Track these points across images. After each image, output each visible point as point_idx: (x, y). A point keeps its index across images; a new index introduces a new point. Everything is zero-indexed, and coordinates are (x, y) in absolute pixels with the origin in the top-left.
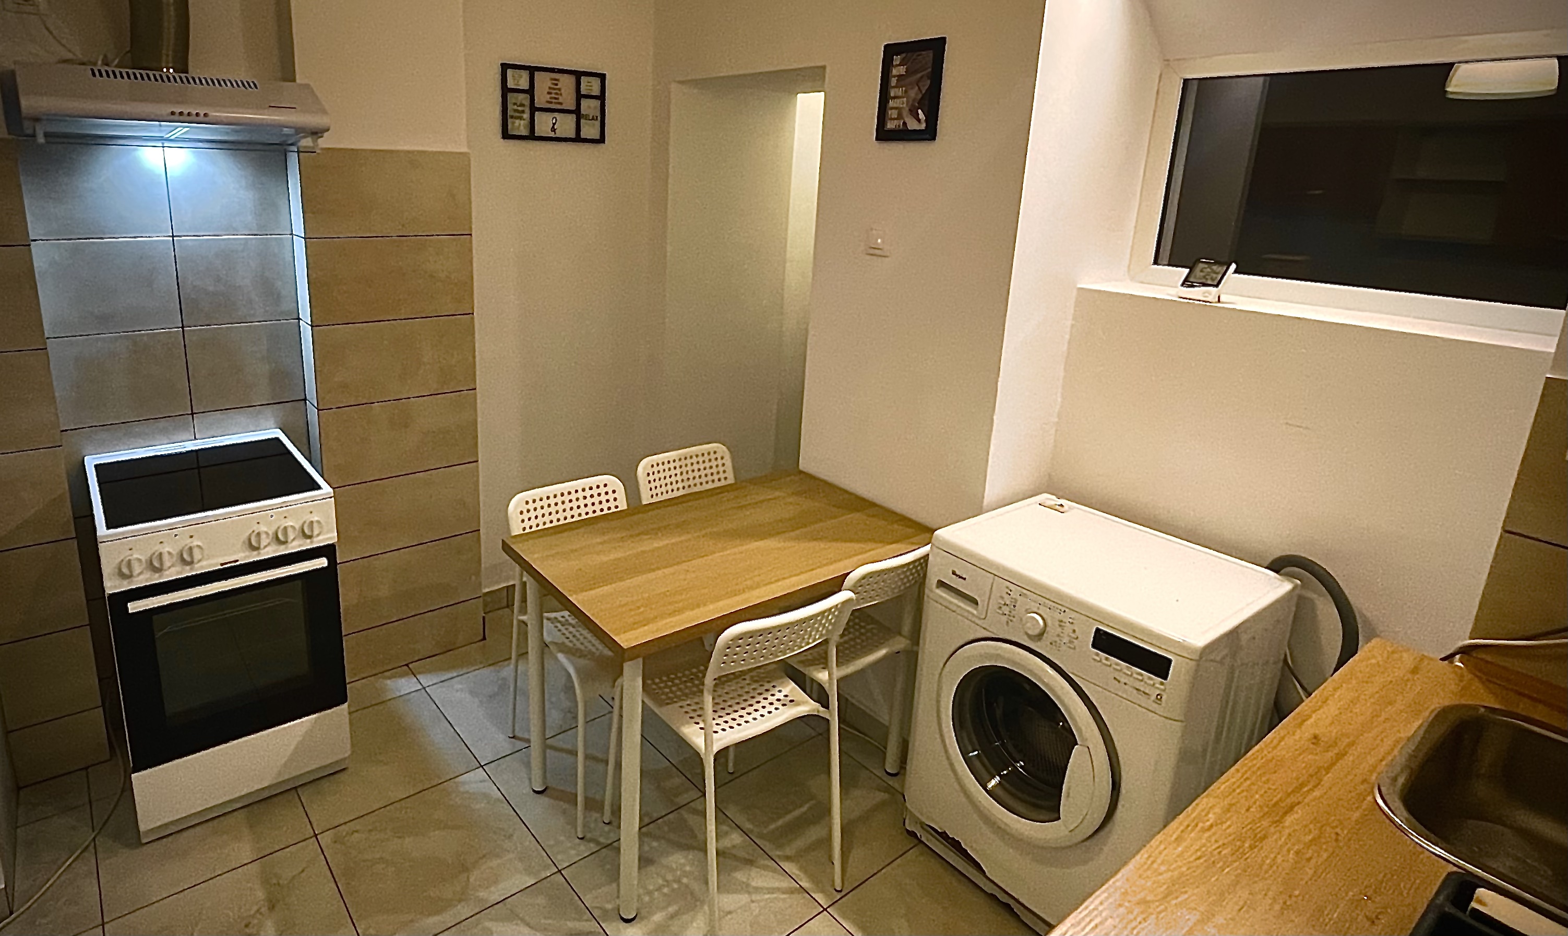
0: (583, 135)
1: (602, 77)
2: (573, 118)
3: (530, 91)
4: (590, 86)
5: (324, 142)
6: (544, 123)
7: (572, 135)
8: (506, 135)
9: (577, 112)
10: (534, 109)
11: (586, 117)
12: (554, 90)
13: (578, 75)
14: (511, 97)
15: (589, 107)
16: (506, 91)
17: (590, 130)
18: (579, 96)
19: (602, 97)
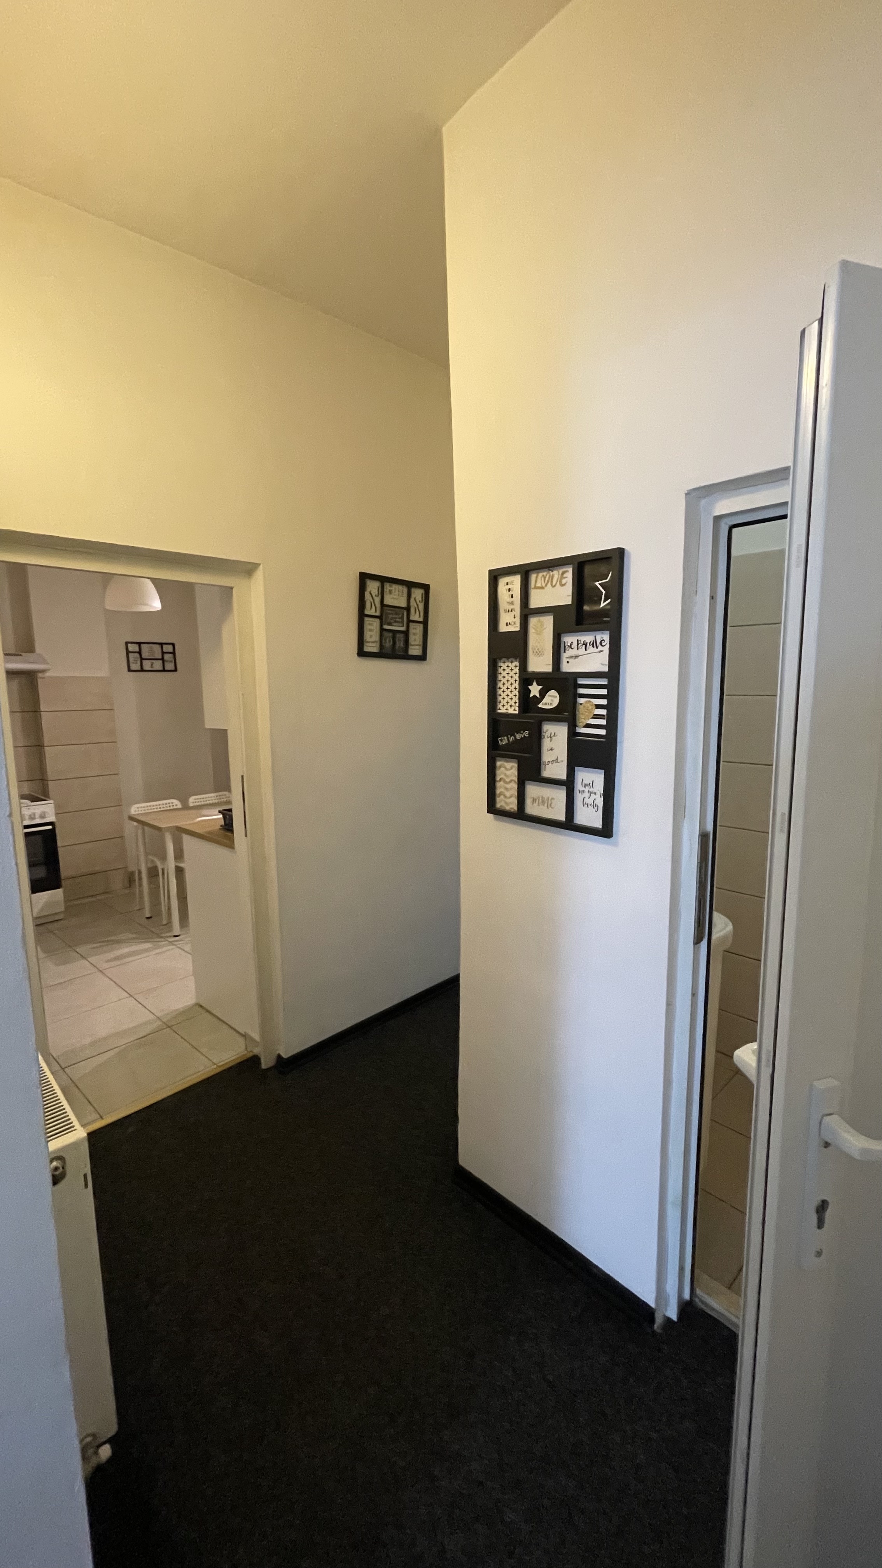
0: (166, 669)
1: (173, 645)
2: (161, 662)
3: (140, 653)
4: (169, 648)
5: (48, 674)
6: (147, 665)
7: (161, 668)
8: (129, 670)
9: (163, 659)
10: (142, 659)
11: (167, 661)
12: (151, 651)
13: (161, 644)
14: (131, 655)
15: (167, 657)
16: (128, 652)
17: (170, 666)
18: (163, 653)
19: (174, 653)
